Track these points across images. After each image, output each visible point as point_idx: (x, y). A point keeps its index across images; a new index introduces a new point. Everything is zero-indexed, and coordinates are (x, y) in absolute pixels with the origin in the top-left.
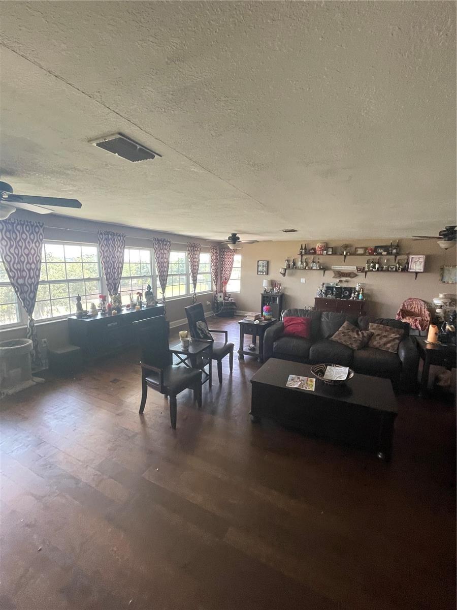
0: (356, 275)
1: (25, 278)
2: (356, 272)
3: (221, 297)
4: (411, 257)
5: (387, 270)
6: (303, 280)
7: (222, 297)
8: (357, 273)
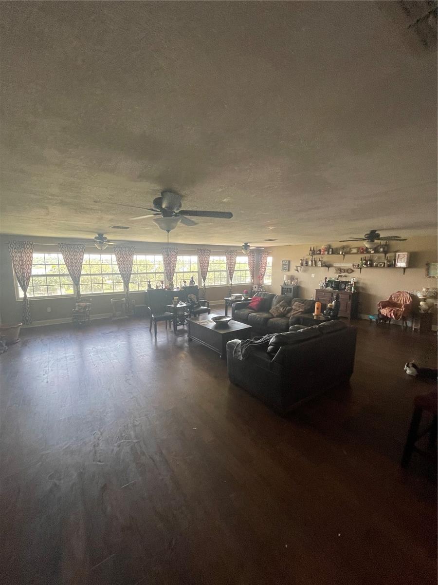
0: (353, 271)
1: (125, 271)
2: (352, 268)
3: (255, 287)
4: (397, 254)
5: (377, 266)
6: (313, 275)
7: (257, 287)
8: (354, 270)
